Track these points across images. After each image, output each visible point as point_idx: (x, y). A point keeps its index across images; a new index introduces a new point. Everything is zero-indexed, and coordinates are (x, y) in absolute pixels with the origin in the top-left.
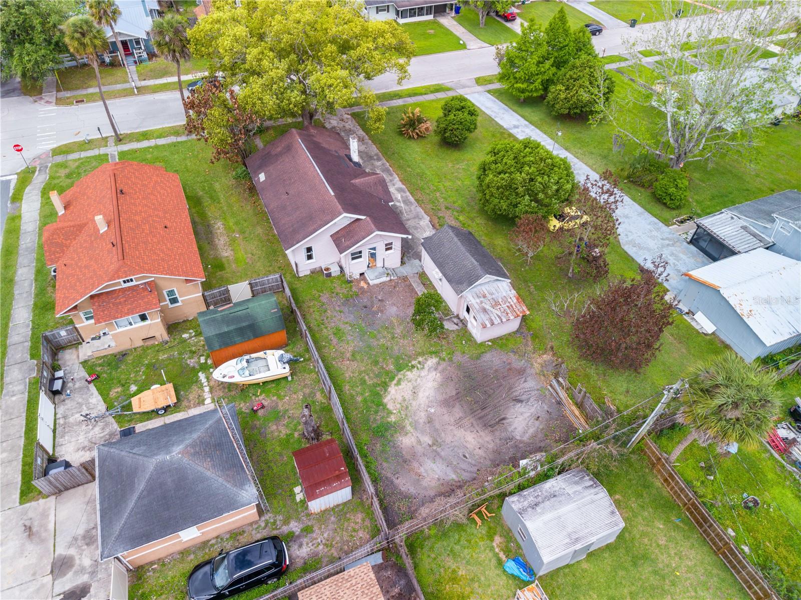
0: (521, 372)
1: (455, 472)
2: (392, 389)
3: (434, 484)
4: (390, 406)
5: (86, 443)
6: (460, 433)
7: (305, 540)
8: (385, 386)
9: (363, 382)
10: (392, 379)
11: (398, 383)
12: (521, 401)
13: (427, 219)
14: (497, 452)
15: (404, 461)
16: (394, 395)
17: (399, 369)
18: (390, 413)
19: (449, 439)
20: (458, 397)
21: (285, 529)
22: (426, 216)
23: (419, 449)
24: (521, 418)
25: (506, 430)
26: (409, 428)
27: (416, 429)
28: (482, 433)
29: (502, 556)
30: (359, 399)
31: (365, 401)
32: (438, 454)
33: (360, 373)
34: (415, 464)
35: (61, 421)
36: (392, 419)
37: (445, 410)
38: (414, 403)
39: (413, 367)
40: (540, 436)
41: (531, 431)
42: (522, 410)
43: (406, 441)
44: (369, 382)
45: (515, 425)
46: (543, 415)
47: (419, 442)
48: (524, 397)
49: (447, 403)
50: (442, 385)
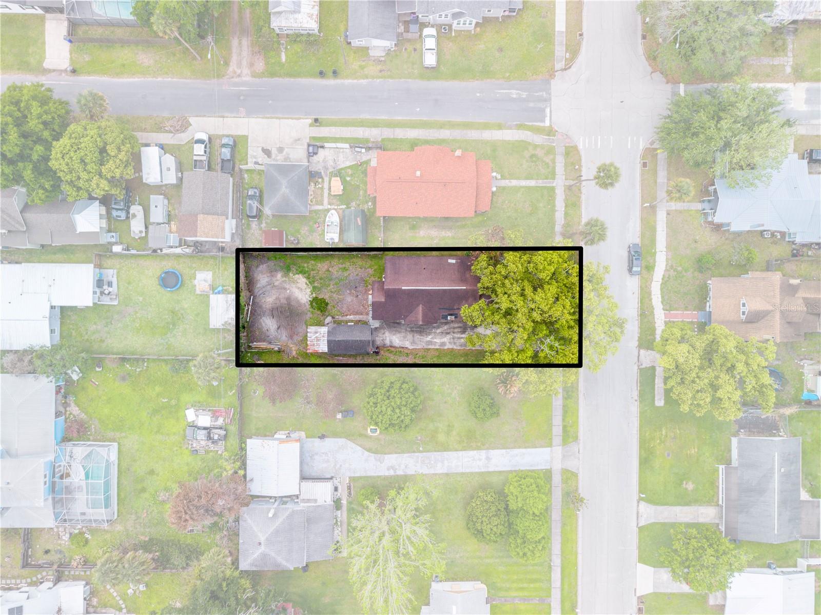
0: (291, 337)
1: (259, 287)
2: (305, 280)
3: (259, 278)
4: (297, 276)
5: (327, 159)
6: (274, 297)
7: (257, 227)
8: (308, 278)
9: (313, 270)
10: (310, 283)
11: (306, 284)
12: (278, 328)
13: (411, 347)
14: (261, 307)
15: (272, 272)
16: (302, 280)
17: (314, 288)
18: (294, 275)
19: (273, 292)
20: (289, 304)
21: (264, 222)
22: (412, 347)
23: (274, 279)
24: (271, 324)
25: (269, 316)
26: (284, 279)
27: (283, 281)
28: (271, 305)
29: (225, 288)
30: (306, 265)
31: (304, 267)
32: (269, 285)
33: (319, 271)
34: (269, 275)
35: (342, 150)
36: (291, 275)
37: (286, 296)
38: (294, 286)
39: (312, 293)
40: (260, 327)
41: (264, 325)
42: (274, 327)
43: (279, 275)
44: (312, 272)
45: (269, 320)
46: (268, 334)
47: (277, 280)
48: (279, 331)
49: (288, 299)
50: (298, 301)
